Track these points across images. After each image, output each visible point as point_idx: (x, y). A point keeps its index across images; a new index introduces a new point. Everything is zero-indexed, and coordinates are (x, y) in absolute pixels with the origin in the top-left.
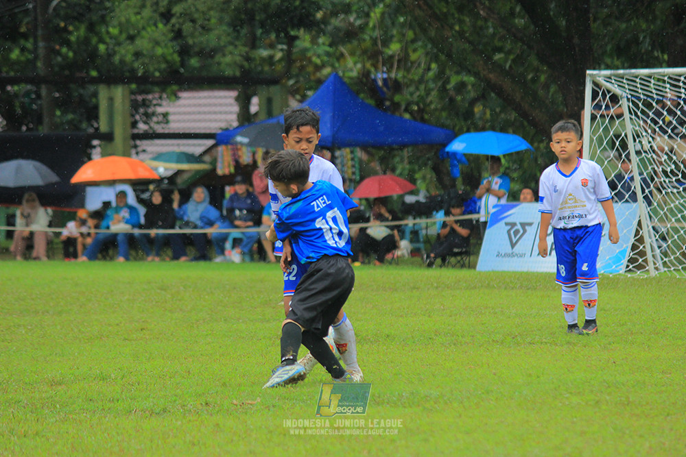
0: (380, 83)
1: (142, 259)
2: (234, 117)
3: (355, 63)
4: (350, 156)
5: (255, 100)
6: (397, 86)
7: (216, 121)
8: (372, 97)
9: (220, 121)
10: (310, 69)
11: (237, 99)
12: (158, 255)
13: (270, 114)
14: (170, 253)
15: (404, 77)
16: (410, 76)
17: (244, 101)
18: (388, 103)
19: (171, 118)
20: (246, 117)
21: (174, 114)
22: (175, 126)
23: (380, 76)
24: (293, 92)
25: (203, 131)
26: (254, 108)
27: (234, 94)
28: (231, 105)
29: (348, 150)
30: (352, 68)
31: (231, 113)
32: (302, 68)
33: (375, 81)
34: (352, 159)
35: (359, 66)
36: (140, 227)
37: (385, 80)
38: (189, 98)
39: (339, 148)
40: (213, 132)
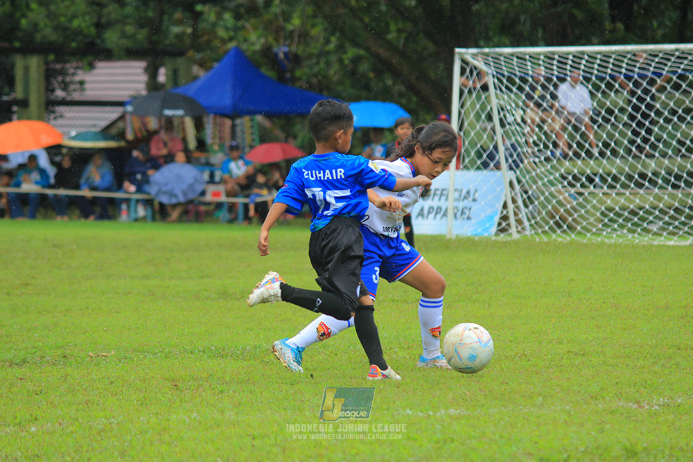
0: (281, 56)
1: (51, 218)
2: (143, 86)
3: (259, 38)
5: (162, 71)
6: (296, 59)
7: (124, 89)
8: (273, 69)
9: (129, 89)
10: (216, 43)
11: (146, 70)
12: (66, 214)
13: (176, 84)
14: (77, 212)
15: (304, 51)
16: (310, 50)
17: (152, 72)
18: (288, 75)
19: (87, 86)
20: (153, 86)
21: (91, 82)
22: (91, 93)
23: (281, 50)
24: (202, 64)
25: (113, 99)
26: (162, 78)
28: (140, 75)
29: (248, 118)
30: (255, 42)
31: (139, 82)
32: (210, 41)
33: (276, 55)
34: (252, 126)
35: (262, 40)
36: (50, 186)
37: (286, 54)
38: (106, 68)
39: (240, 116)
40: (123, 99)
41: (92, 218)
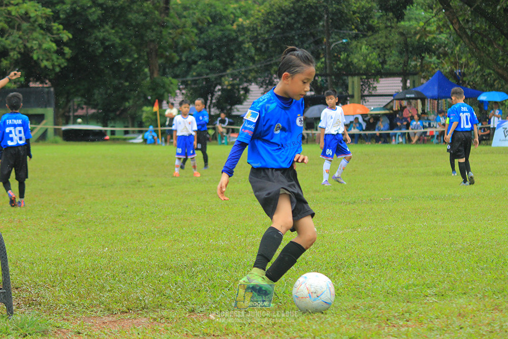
0: (458, 74)
1: (364, 143)
2: (401, 88)
3: (448, 67)
4: (444, 103)
5: (408, 81)
6: (464, 75)
7: (393, 89)
8: (454, 79)
9: (395, 89)
10: (430, 69)
11: (401, 81)
12: (370, 141)
13: (414, 87)
14: (374, 141)
15: (467, 71)
16: (469, 71)
17: (404, 82)
18: (461, 82)
19: (377, 88)
20: (405, 87)
21: (379, 87)
22: (379, 92)
23: (457, 71)
24: (424, 77)
25: (388, 94)
26: (408, 85)
27: (400, 79)
28: (399, 83)
29: (444, 100)
30: (447, 68)
31: (399, 86)
32: (428, 69)
33: (456, 73)
34: (446, 104)
35: (450, 68)
36: (363, 130)
37: (459, 73)
38: (385, 81)
39: (441, 99)
40: (392, 94)
41: (380, 142)
